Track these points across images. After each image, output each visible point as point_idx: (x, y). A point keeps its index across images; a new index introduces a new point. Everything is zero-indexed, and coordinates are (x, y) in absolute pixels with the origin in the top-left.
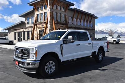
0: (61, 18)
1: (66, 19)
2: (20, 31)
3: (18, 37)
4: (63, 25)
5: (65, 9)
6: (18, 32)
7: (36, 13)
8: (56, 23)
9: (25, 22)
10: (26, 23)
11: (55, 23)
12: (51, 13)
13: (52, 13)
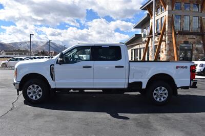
0: (190, 24)
1: (201, 26)
2: (136, 47)
3: (134, 56)
4: (194, 37)
5: (200, 7)
6: (134, 49)
7: (152, 21)
8: (177, 33)
9: (141, 35)
10: (143, 36)
11: (175, 33)
12: (168, 17)
13: (172, 18)
